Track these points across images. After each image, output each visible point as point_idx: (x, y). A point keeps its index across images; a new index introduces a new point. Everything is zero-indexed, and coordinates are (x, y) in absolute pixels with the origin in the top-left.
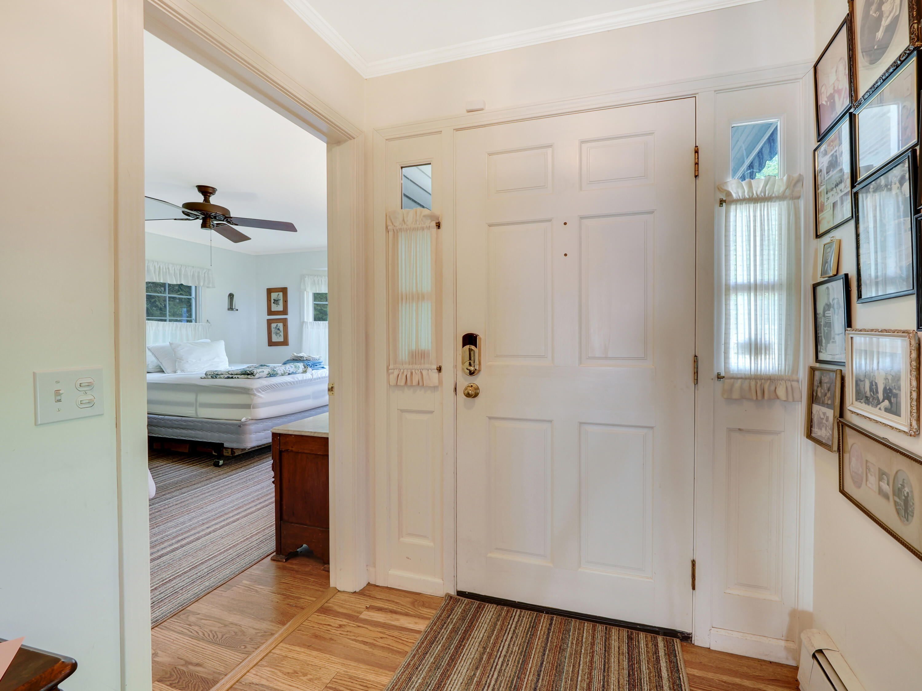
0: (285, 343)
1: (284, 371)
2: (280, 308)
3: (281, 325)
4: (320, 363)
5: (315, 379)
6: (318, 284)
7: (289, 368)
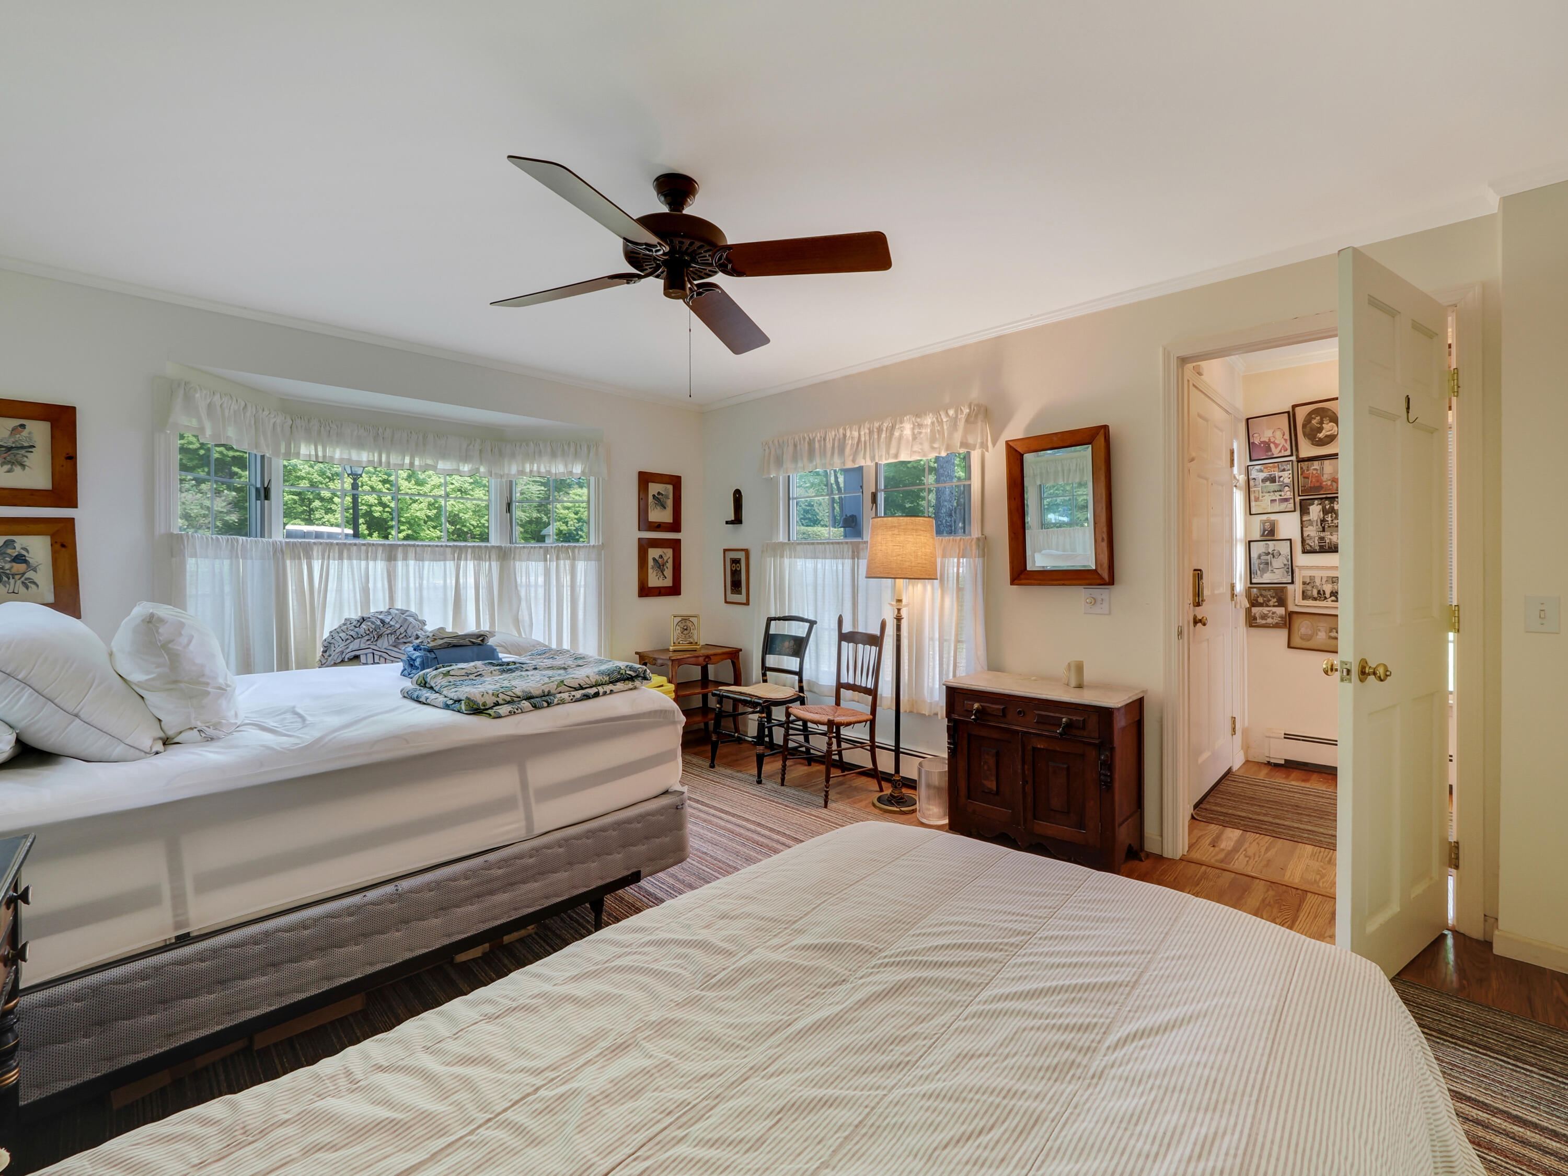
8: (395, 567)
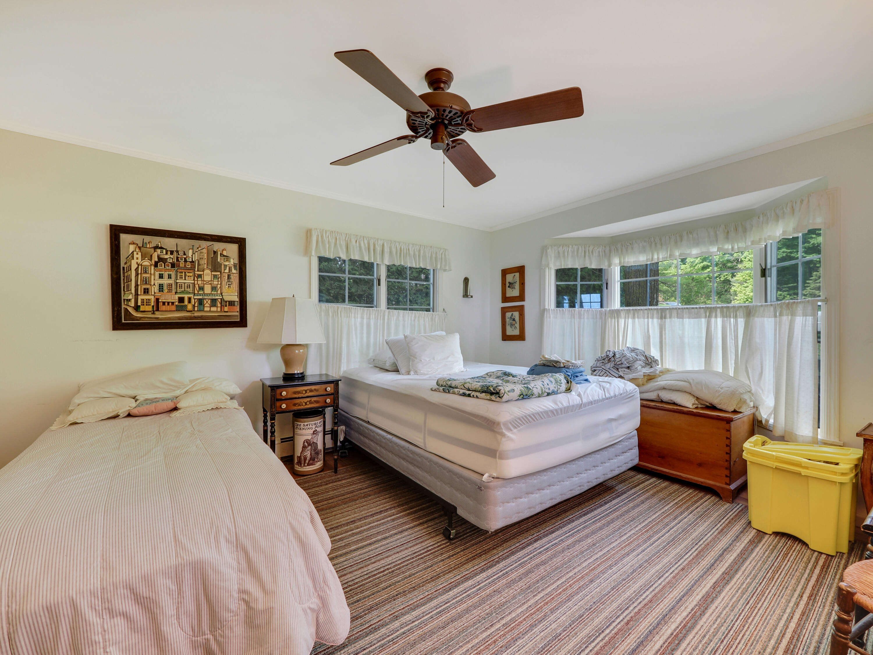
0: (521, 337)
1: (542, 390)
2: (515, 293)
3: (516, 314)
4: (582, 372)
5: (585, 405)
6: (564, 256)
7: (548, 385)
8: (665, 322)
